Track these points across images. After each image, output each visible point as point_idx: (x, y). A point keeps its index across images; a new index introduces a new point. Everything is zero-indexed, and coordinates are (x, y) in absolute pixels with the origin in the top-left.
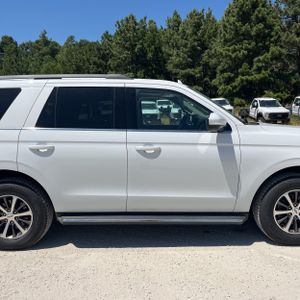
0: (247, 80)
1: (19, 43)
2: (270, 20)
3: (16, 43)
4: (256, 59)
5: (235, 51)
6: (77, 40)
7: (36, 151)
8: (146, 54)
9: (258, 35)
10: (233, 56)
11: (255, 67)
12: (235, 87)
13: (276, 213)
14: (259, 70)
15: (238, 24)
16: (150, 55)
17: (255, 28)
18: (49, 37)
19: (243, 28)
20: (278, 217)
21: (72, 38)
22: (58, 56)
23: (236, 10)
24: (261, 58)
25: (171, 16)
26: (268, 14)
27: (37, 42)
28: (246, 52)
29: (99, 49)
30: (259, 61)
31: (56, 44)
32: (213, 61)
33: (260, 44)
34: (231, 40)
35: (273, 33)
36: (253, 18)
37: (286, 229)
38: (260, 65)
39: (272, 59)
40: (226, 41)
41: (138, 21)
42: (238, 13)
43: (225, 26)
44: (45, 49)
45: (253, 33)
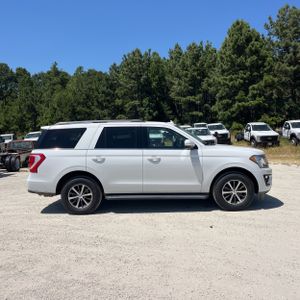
0: (243, 106)
1: (32, 74)
2: (263, 52)
3: (29, 74)
4: (251, 87)
5: (231, 80)
6: (86, 70)
7: (96, 161)
8: (150, 83)
9: (252, 66)
10: (230, 84)
11: (250, 94)
12: (233, 113)
13: (223, 193)
14: (254, 97)
15: (233, 56)
16: (154, 84)
17: (249, 60)
18: (60, 68)
19: (239, 60)
20: (225, 195)
21: (81, 68)
22: (69, 85)
23: (231, 44)
24: (255, 86)
25: (173, 48)
26: (261, 47)
27: (49, 73)
28: (242, 81)
29: (107, 80)
30: (254, 89)
31: (66, 74)
32: (212, 89)
33: (255, 74)
34: (227, 71)
35: (266, 64)
36: (247, 50)
37: (229, 202)
38: (255, 92)
39: (265, 87)
40: (223, 71)
41: (143, 54)
42: (233, 47)
43: (222, 58)
44: (56, 79)
45: (248, 64)
